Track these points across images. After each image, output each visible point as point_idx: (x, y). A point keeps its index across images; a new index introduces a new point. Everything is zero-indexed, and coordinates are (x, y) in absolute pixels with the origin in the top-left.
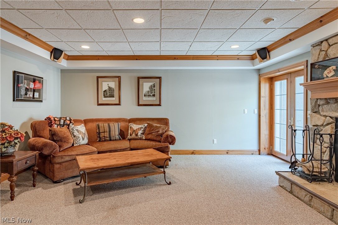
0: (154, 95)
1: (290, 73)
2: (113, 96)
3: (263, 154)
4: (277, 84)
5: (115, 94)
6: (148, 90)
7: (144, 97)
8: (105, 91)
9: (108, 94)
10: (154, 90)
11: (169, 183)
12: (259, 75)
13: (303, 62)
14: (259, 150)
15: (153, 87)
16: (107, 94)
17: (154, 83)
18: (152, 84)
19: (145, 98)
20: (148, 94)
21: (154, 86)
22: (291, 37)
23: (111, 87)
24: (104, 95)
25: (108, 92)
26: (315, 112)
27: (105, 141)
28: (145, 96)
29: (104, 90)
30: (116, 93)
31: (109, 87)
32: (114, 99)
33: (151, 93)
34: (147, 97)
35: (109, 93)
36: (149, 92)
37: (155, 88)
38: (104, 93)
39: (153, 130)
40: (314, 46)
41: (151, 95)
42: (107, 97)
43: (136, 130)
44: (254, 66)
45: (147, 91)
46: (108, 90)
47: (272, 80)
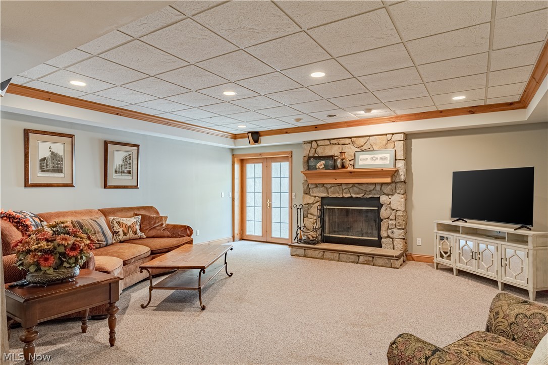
0: (129, 172)
1: (267, 158)
2: (60, 170)
3: (236, 241)
4: (249, 167)
5: (63, 166)
6: (121, 163)
7: (114, 174)
8: (43, 160)
9: (50, 166)
10: (130, 164)
11: (230, 275)
12: (233, 155)
13: (288, 152)
14: (233, 237)
15: (128, 159)
16: (47, 165)
17: (130, 153)
18: (126, 154)
19: (115, 176)
20: (120, 170)
21: (130, 159)
22: (288, 131)
23: (56, 152)
24: (41, 168)
25: (49, 162)
26: (306, 194)
27: (100, 247)
28: (116, 172)
29: (41, 157)
30: (66, 166)
31: (53, 153)
32: (62, 175)
33: (126, 168)
34: (119, 174)
35: (53, 164)
36: (122, 166)
37: (131, 161)
38: (40, 164)
39: (155, 223)
40: (305, 143)
41: (125, 172)
42: (47, 171)
43: (132, 226)
44: (235, 146)
45: (119, 165)
46: (50, 157)
47: (243, 162)
